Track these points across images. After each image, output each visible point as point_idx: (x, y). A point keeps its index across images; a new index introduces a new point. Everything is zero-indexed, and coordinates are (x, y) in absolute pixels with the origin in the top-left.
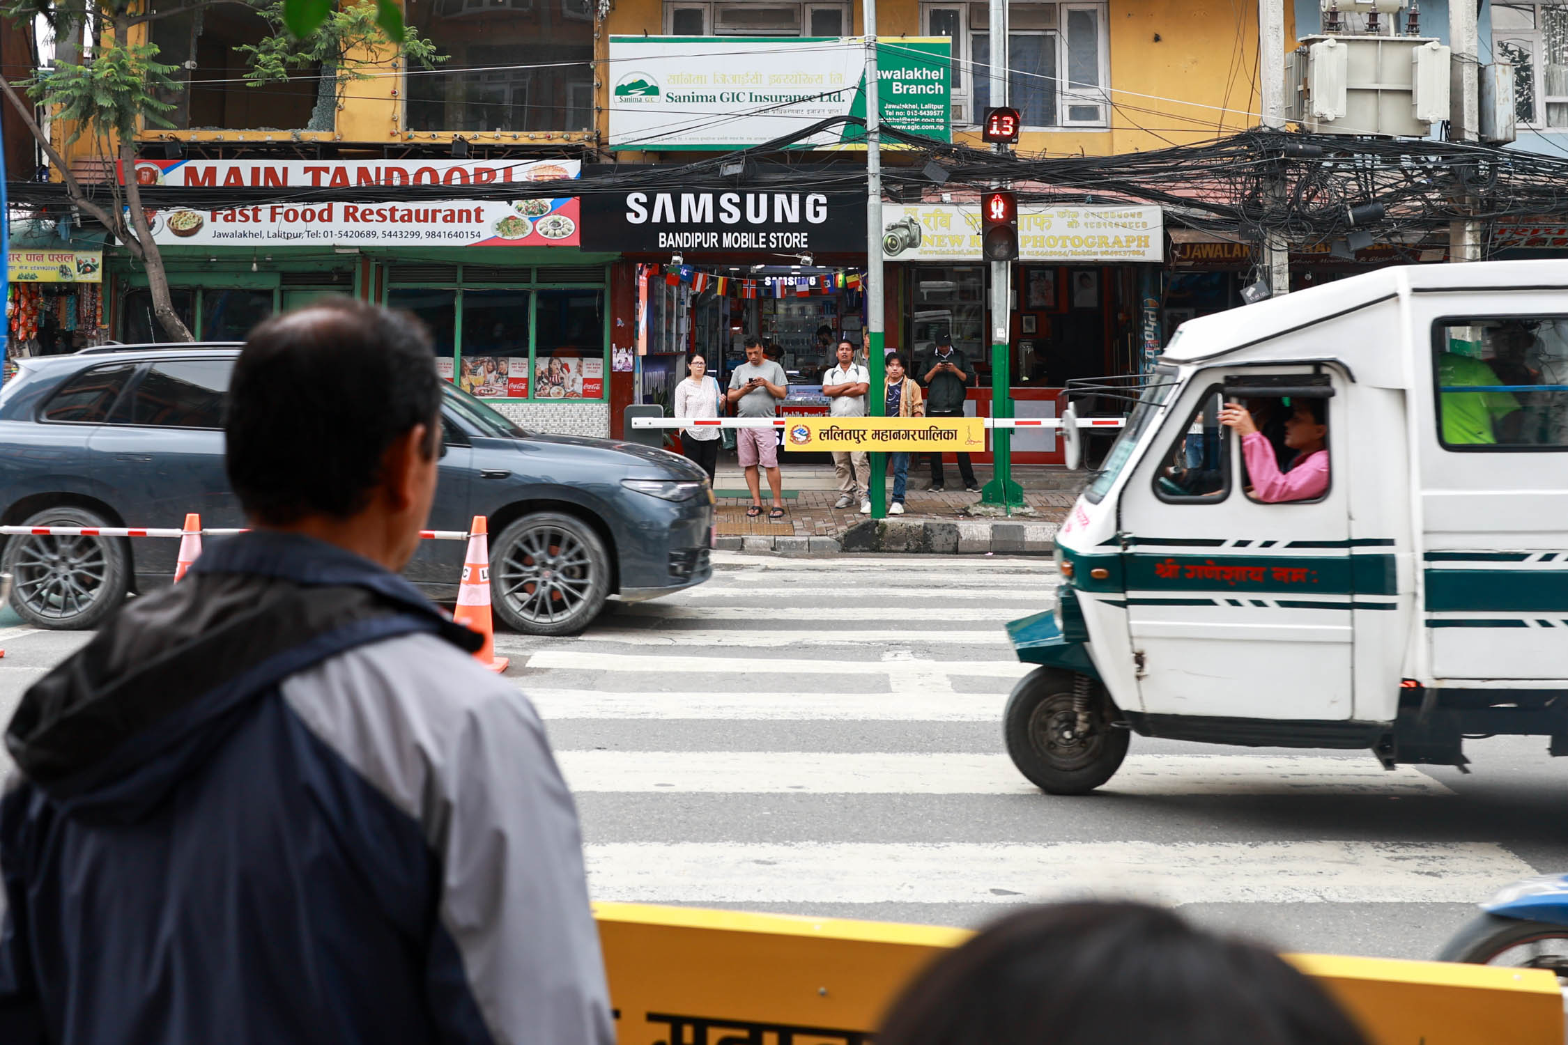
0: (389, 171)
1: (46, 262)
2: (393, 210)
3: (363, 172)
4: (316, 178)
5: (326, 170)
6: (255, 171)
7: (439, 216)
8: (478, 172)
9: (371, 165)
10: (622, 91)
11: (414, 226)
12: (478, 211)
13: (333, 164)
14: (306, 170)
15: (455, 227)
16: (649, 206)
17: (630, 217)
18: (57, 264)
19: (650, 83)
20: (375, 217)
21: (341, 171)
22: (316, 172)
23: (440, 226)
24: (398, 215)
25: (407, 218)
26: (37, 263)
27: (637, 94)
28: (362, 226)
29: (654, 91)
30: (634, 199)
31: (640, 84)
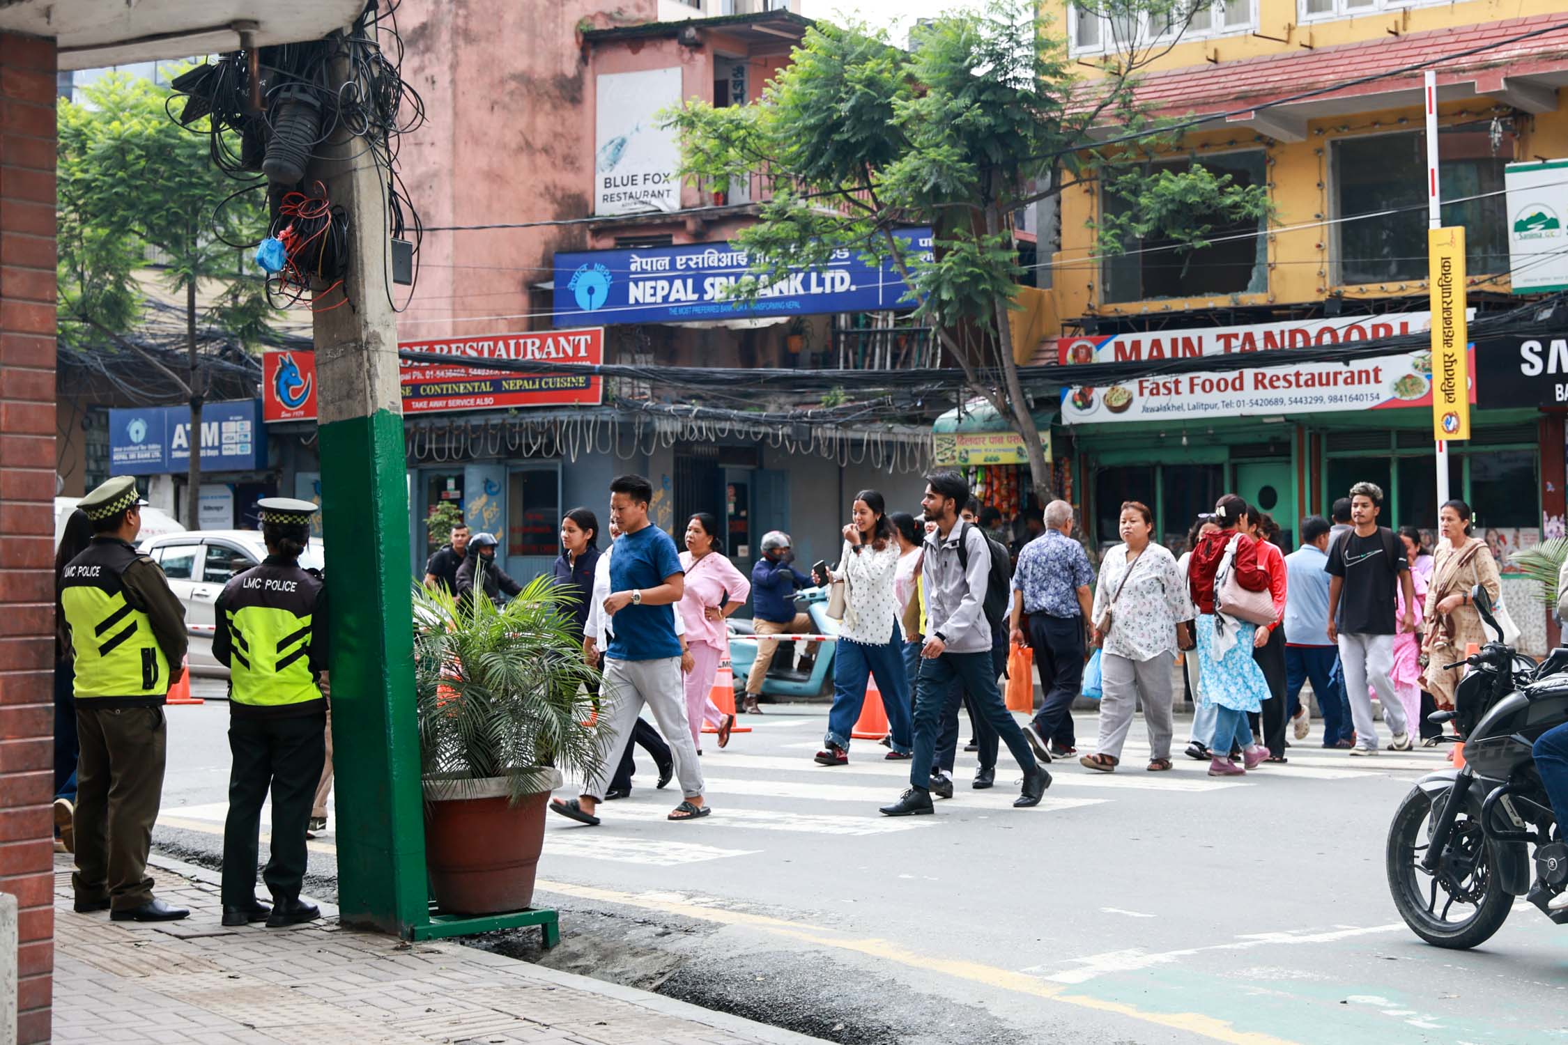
0: (1293, 333)
1: (1006, 445)
2: (1298, 375)
3: (1269, 336)
4: (1228, 345)
5: (1236, 336)
6: (1174, 342)
7: (1340, 379)
8: (1375, 328)
9: (1275, 328)
10: (1521, 226)
11: (1317, 391)
12: (1376, 370)
13: (1242, 330)
14: (1219, 337)
15: (1355, 389)
16: (1544, 355)
17: (1525, 369)
18: (1014, 446)
19: (1549, 215)
20: (1282, 383)
21: (1249, 337)
22: (1227, 338)
23: (1341, 389)
24: (1302, 380)
25: (1310, 382)
26: (998, 446)
27: (1537, 228)
28: (1270, 393)
29: (1553, 224)
30: (1529, 348)
31: (1539, 218)
